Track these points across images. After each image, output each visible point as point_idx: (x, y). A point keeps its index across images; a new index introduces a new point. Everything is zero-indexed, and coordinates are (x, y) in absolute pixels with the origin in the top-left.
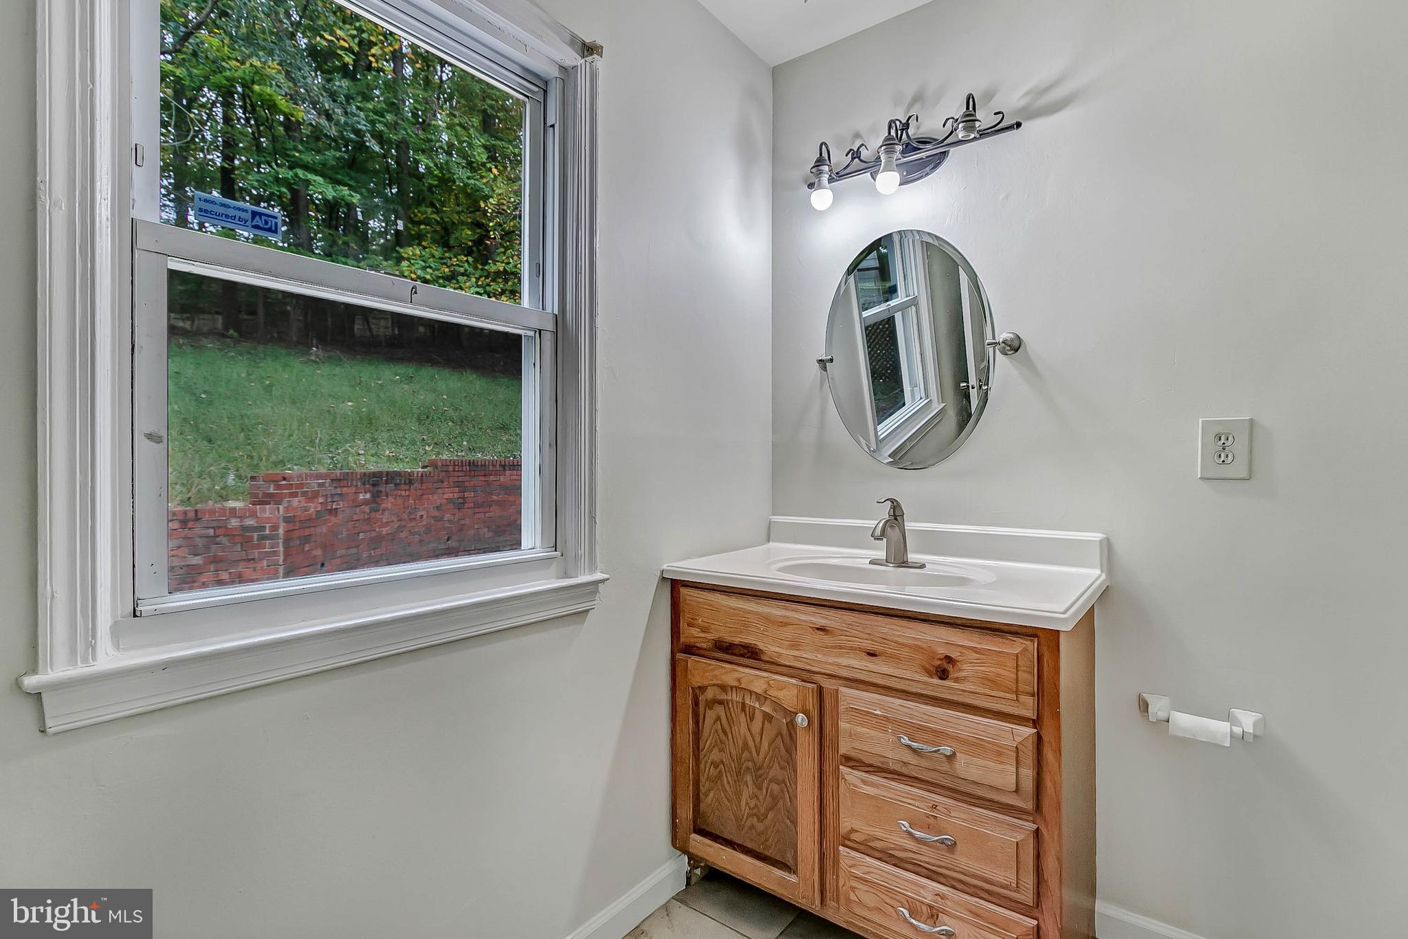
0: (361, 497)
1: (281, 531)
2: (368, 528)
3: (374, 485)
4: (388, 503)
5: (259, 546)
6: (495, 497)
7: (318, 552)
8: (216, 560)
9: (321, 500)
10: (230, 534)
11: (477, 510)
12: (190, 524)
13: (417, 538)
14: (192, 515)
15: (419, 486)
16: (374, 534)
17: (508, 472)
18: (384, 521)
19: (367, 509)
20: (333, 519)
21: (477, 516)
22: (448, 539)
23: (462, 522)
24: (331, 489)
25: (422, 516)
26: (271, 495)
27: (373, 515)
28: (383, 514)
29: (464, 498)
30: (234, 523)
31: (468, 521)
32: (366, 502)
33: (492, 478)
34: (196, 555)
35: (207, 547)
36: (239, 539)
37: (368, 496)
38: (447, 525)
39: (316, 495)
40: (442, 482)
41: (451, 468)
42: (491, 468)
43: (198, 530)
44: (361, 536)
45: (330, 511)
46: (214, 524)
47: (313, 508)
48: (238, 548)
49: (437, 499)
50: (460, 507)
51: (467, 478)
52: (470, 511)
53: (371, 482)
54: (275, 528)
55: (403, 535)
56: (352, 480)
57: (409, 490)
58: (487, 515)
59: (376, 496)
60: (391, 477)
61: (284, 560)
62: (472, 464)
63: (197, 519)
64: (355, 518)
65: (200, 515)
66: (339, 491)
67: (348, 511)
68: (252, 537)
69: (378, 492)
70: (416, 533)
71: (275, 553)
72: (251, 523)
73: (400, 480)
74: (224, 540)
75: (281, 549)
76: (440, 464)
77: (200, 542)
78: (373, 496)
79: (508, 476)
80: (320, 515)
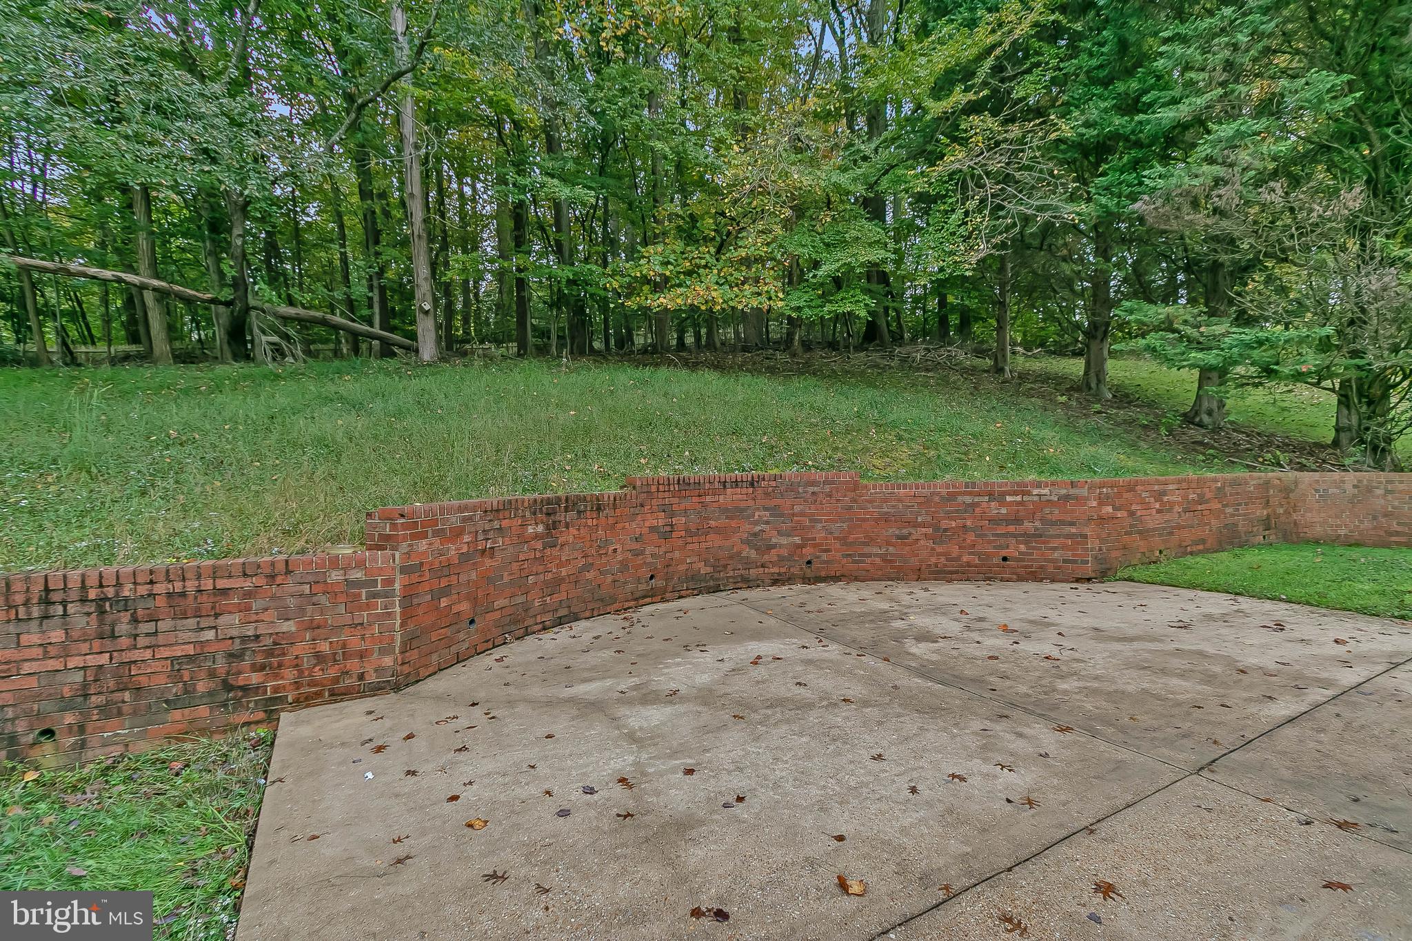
0: (530, 530)
1: (397, 586)
2: (541, 568)
3: (548, 514)
4: (568, 536)
5: (368, 606)
6: (712, 523)
7: (464, 606)
8: (313, 627)
9: (467, 538)
10: (329, 591)
11: (689, 540)
12: (279, 580)
13: (609, 578)
14: (281, 567)
15: (611, 513)
16: (550, 576)
17: (729, 491)
18: (563, 559)
19: (539, 545)
20: (488, 562)
21: (689, 547)
22: (652, 577)
23: (669, 556)
24: (483, 525)
25: (615, 551)
26: (388, 538)
27: (548, 551)
28: (561, 549)
29: (672, 525)
30: (335, 576)
31: (677, 554)
32: (537, 537)
33: (708, 499)
34: (288, 619)
35: (301, 610)
36: (342, 598)
37: (540, 528)
38: (649, 560)
39: (458, 533)
40: (642, 506)
41: (654, 489)
42: (707, 486)
43: (290, 586)
44: (531, 579)
45: (484, 551)
46: (310, 578)
47: (452, 550)
48: (342, 609)
49: (634, 527)
50: (666, 536)
51: (676, 500)
52: (680, 543)
53: (544, 510)
54: (389, 582)
55: (590, 575)
56: (517, 509)
57: (598, 518)
58: (704, 545)
59: (552, 527)
60: (571, 503)
61: (402, 625)
62: (683, 483)
63: (288, 572)
64: (522, 557)
65: (290, 568)
66: (496, 524)
67: (511, 549)
68: (359, 595)
69: (554, 522)
70: (607, 572)
71: (390, 615)
72: (359, 575)
73: (586, 506)
74: (323, 599)
75: (398, 609)
76: (638, 483)
77: (292, 602)
78: (547, 527)
79: (731, 497)
80: (465, 558)
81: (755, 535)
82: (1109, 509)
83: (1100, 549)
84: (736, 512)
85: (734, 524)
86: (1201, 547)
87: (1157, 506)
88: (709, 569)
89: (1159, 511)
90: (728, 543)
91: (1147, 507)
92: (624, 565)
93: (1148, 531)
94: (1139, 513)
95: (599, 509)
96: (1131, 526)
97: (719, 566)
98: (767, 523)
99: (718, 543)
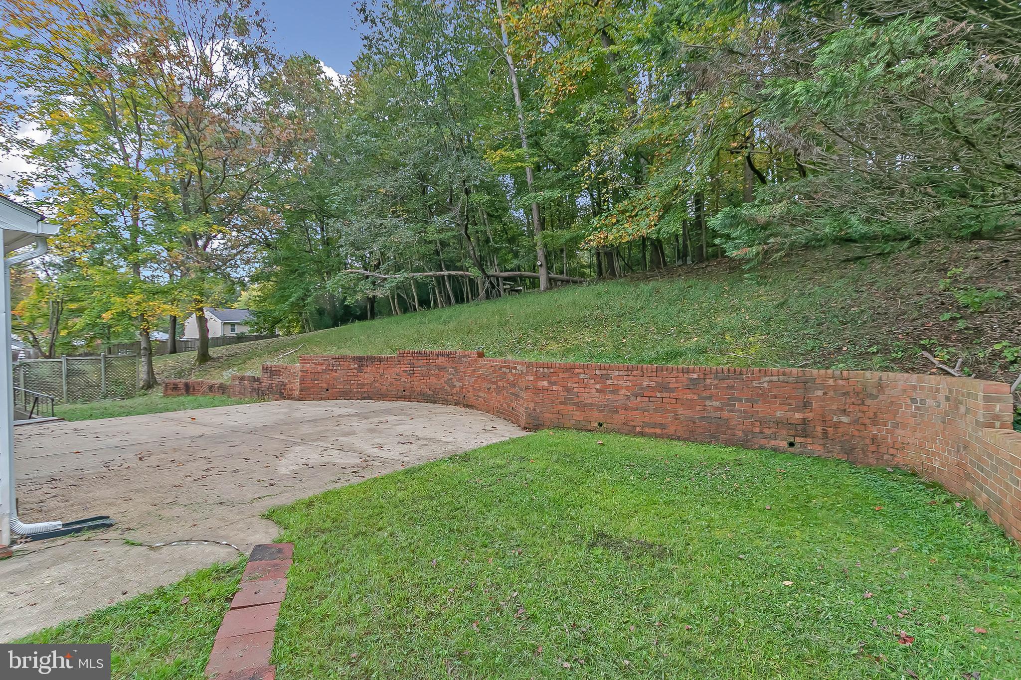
0: (352, 366)
1: (299, 375)
2: (356, 379)
3: (360, 361)
4: (367, 369)
6: (432, 372)
7: (324, 385)
9: (325, 365)
11: (422, 378)
13: (385, 387)
15: (386, 363)
16: (360, 382)
17: (440, 358)
18: (366, 377)
19: (356, 371)
20: (334, 374)
21: (422, 381)
22: (404, 391)
23: (412, 383)
24: (332, 362)
25: (387, 377)
27: (359, 374)
28: (365, 374)
29: (413, 370)
31: (416, 383)
32: (355, 368)
33: (430, 361)
37: (356, 366)
38: (403, 383)
39: (321, 363)
40: (400, 361)
41: (405, 355)
44: (352, 382)
45: (332, 370)
47: (320, 368)
49: (397, 369)
50: (411, 375)
51: (415, 360)
52: (417, 378)
53: (358, 359)
55: (376, 385)
56: (346, 358)
57: (380, 365)
58: (428, 381)
59: (361, 366)
60: (370, 358)
62: (419, 353)
64: (348, 374)
66: (338, 363)
67: (343, 371)
70: (384, 385)
72: (295, 371)
73: (375, 360)
75: (299, 380)
78: (359, 366)
79: (440, 361)
80: (324, 372)
81: (448, 379)
82: (546, 383)
83: (534, 410)
84: (442, 368)
85: (442, 373)
86: (658, 431)
87: (598, 386)
88: (431, 392)
89: (598, 391)
90: (439, 382)
91: (586, 386)
92: (391, 384)
93: (585, 405)
94: (576, 390)
95: (380, 361)
96: (566, 398)
97: (436, 392)
98: (453, 374)
99: (435, 381)
